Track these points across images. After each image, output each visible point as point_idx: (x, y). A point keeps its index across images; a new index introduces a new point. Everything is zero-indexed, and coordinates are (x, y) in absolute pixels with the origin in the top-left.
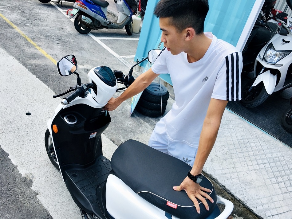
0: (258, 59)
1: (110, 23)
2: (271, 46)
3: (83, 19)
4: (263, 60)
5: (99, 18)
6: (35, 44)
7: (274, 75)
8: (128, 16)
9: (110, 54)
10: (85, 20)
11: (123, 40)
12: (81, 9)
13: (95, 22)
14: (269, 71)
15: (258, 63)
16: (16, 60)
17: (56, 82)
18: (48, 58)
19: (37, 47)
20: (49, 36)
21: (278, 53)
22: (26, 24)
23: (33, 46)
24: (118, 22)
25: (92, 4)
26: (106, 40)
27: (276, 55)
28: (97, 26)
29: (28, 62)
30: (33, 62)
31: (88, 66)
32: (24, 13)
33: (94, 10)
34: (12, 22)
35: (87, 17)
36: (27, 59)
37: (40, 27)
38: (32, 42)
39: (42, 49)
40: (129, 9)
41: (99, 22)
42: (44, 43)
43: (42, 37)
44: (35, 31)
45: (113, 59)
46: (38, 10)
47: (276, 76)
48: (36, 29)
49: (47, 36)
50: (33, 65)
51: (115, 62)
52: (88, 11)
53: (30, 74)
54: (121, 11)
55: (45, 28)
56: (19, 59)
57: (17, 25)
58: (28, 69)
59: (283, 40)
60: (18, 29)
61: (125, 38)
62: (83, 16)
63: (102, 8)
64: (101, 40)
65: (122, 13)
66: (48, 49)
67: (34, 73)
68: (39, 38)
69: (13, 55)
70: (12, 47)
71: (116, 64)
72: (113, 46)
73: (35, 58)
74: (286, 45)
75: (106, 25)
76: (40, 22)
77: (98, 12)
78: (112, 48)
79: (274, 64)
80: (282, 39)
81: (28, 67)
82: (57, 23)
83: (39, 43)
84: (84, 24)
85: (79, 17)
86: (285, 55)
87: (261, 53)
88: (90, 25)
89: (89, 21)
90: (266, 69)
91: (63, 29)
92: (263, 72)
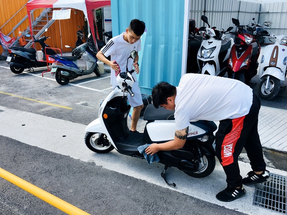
0: (198, 58)
1: (83, 71)
2: (203, 48)
3: (63, 73)
4: (201, 58)
5: (74, 69)
6: (35, 100)
7: (212, 65)
8: (94, 63)
9: (93, 91)
10: (64, 73)
11: (96, 81)
12: (59, 66)
13: (71, 73)
14: (207, 64)
15: (200, 60)
16: (30, 113)
17: (68, 116)
18: (52, 105)
19: (38, 101)
20: (41, 93)
21: (208, 50)
22: (17, 91)
23: (35, 102)
24: (88, 69)
25: (66, 61)
26: (85, 84)
27: (208, 52)
28: (73, 76)
29: (39, 111)
30: (43, 110)
31: (83, 101)
32: (9, 84)
33: (69, 65)
34: (5, 92)
35: (65, 72)
36: (37, 110)
37: (29, 90)
38: (31, 100)
39: (42, 101)
40: (94, 57)
41: (74, 73)
42: (41, 98)
43: (36, 95)
44: (28, 93)
45: (97, 93)
46: (18, 80)
47: (213, 65)
48: (26, 91)
49: (39, 94)
50: (45, 112)
51: (100, 95)
52: (64, 66)
53: (46, 117)
54: (87, 61)
55: (34, 89)
56: (31, 112)
57: (11, 92)
58: (42, 115)
59: (209, 42)
60: (14, 95)
61: (97, 79)
62: (61, 71)
63: (74, 62)
64: (80, 85)
65: (89, 62)
66: (46, 100)
67: (49, 116)
68: (34, 96)
69: (25, 111)
70: (20, 106)
71: (102, 96)
72: (92, 86)
73: (42, 108)
74: (211, 44)
75: (80, 74)
76: (26, 87)
77: (72, 65)
78: (92, 87)
79: (209, 58)
80: (207, 42)
81: (42, 114)
82: (40, 84)
83: (37, 99)
84: (63, 77)
85: (59, 73)
86: (213, 51)
87: (199, 54)
88: (68, 76)
89: (67, 74)
90: (206, 62)
91: (47, 86)
92: (204, 65)
